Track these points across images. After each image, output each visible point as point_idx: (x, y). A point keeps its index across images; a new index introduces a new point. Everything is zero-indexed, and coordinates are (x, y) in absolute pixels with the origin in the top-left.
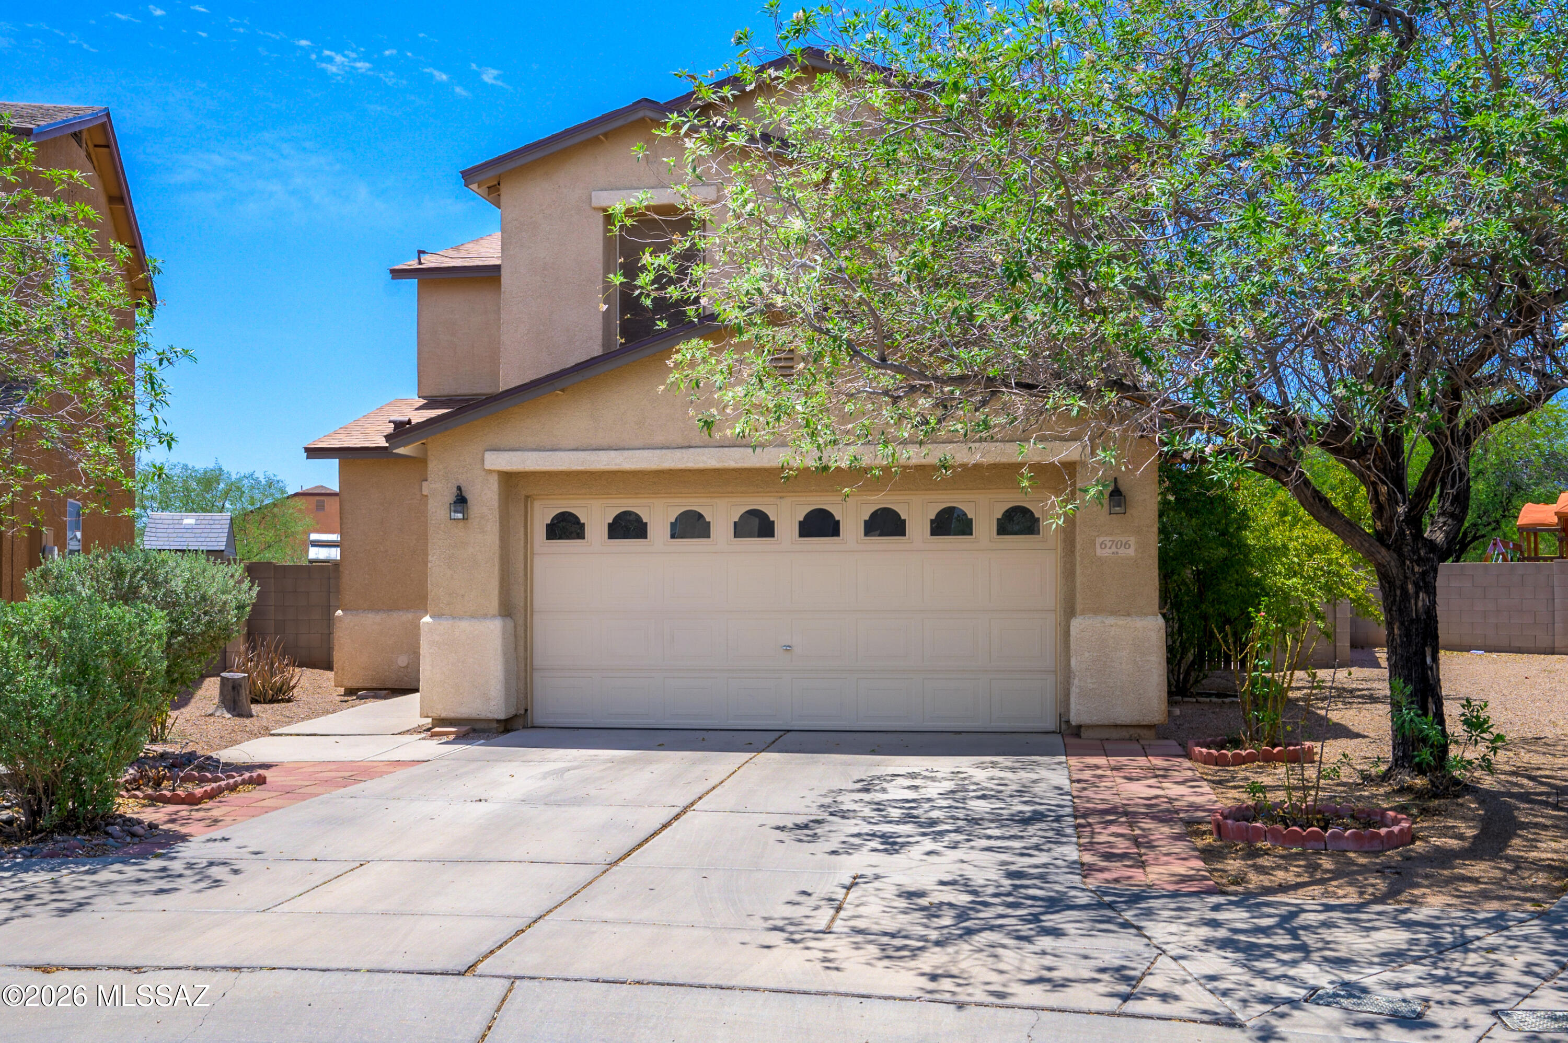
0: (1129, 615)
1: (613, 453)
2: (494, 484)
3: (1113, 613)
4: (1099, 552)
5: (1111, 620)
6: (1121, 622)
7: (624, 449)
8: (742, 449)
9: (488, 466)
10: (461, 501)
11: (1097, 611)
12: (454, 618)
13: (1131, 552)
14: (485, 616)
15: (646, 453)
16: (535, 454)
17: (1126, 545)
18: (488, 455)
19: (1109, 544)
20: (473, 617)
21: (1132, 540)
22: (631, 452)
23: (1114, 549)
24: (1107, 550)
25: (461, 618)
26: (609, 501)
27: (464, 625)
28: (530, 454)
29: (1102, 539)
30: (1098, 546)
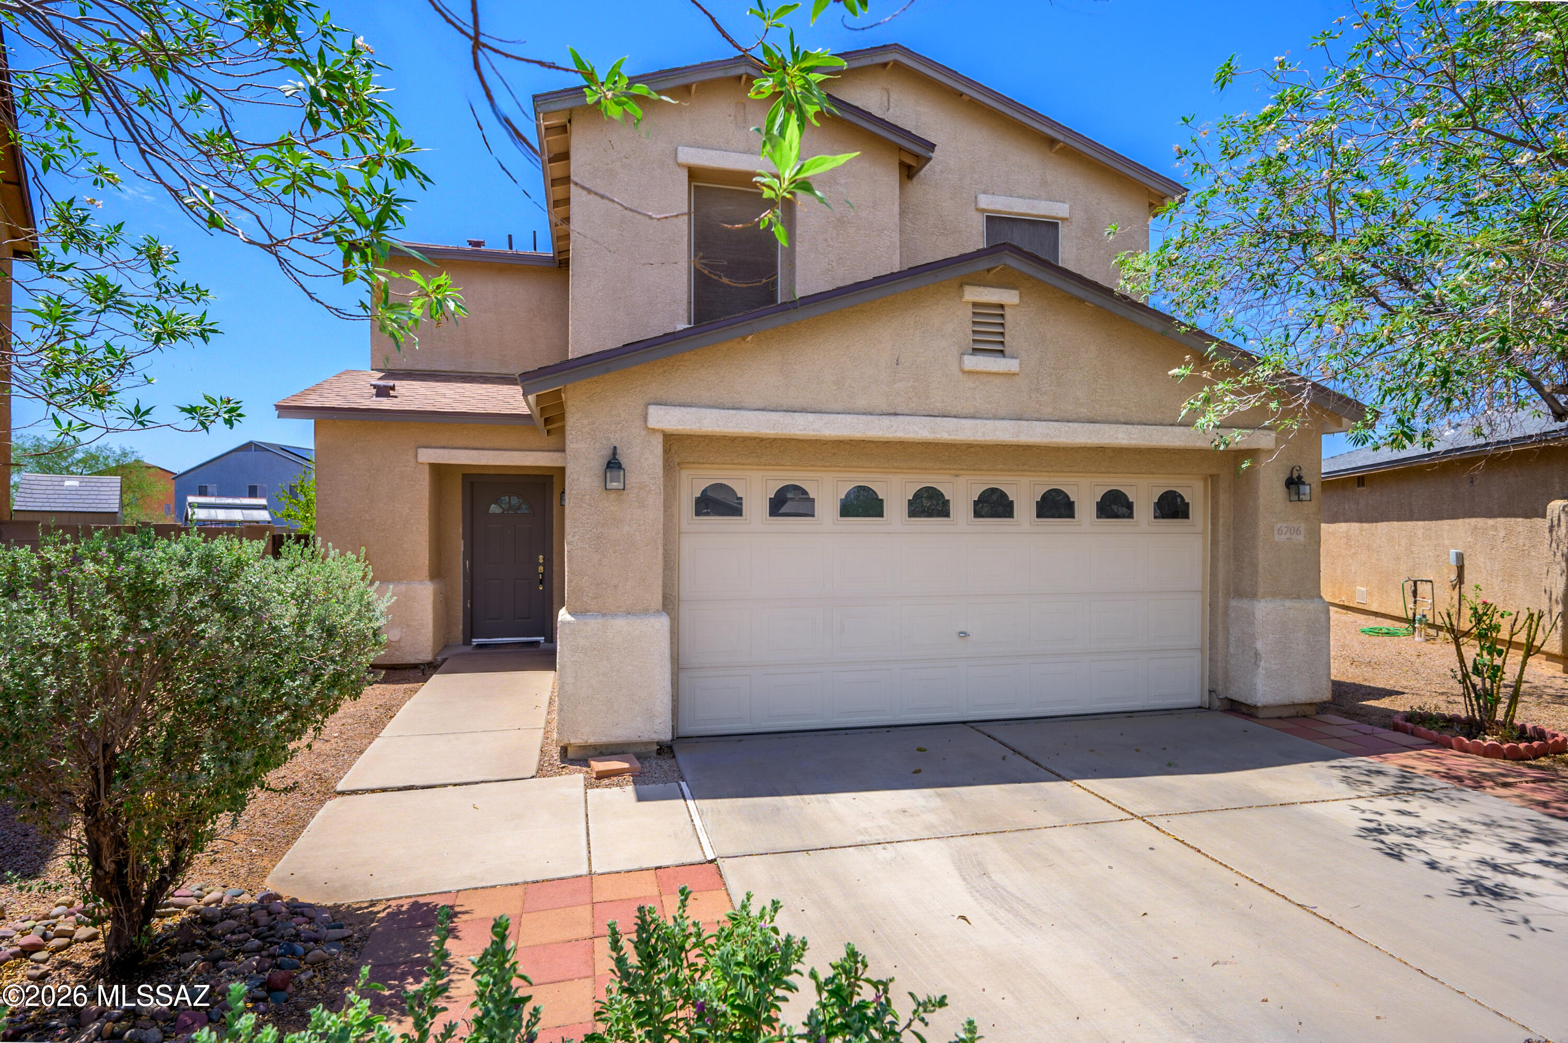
0: (1299, 598)
1: (811, 417)
2: (657, 446)
3: (1287, 596)
4: (1277, 538)
5: (1288, 603)
6: (1297, 604)
7: (820, 412)
8: (955, 420)
9: (652, 423)
10: (613, 464)
11: (1274, 595)
12: (604, 615)
13: (1301, 538)
14: (645, 612)
15: (849, 418)
16: (715, 412)
17: (1297, 531)
18: (652, 410)
19: (1285, 530)
20: (628, 613)
21: (1303, 526)
22: (832, 417)
23: (1288, 535)
24: (1283, 536)
25: (614, 615)
26: (771, 473)
27: (620, 624)
28: (708, 411)
29: (1279, 525)
30: (1276, 531)
